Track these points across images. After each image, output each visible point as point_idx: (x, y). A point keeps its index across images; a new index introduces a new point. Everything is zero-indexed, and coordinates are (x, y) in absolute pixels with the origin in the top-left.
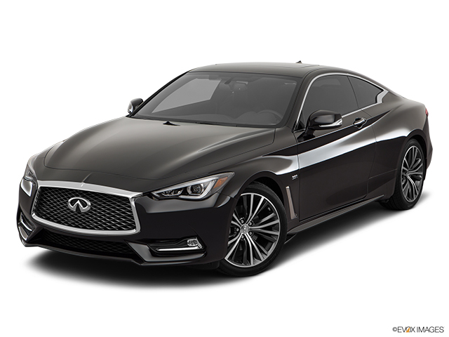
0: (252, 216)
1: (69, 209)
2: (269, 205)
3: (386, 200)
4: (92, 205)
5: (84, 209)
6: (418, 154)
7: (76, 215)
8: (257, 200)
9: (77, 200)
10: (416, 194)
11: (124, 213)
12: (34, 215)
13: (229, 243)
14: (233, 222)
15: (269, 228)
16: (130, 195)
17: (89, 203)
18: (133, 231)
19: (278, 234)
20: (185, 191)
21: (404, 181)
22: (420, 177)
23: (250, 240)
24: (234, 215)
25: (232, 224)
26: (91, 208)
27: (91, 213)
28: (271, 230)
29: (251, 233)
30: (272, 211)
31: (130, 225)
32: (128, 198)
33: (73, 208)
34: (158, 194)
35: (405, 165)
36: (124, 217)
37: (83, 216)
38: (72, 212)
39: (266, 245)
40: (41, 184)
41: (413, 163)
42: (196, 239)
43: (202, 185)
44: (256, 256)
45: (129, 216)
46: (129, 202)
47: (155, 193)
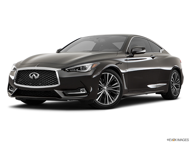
0: (108, 83)
1: (30, 78)
2: (115, 79)
3: (165, 93)
4: (40, 75)
5: (36, 77)
6: (178, 76)
7: (33, 80)
8: (110, 76)
9: (33, 74)
10: (177, 93)
11: (53, 78)
12: (15, 83)
13: (98, 94)
14: (99, 85)
15: (116, 89)
16: (56, 70)
17: (38, 75)
18: (57, 85)
19: (119, 91)
20: (79, 68)
21: (172, 87)
22: (179, 87)
23: (107, 93)
24: (100, 81)
25: (99, 86)
26: (39, 77)
27: (39, 79)
28: (116, 90)
29: (107, 91)
30: (117, 82)
31: (56, 83)
32: (55, 71)
33: (31, 77)
34: (68, 70)
35: (172, 80)
36: (53, 80)
37: (36, 80)
38: (31, 79)
39: (114, 96)
40: (18, 70)
41: (176, 80)
42: (84, 89)
43: (87, 66)
44: (110, 101)
45: (55, 79)
46: (56, 73)
47: (66, 69)
